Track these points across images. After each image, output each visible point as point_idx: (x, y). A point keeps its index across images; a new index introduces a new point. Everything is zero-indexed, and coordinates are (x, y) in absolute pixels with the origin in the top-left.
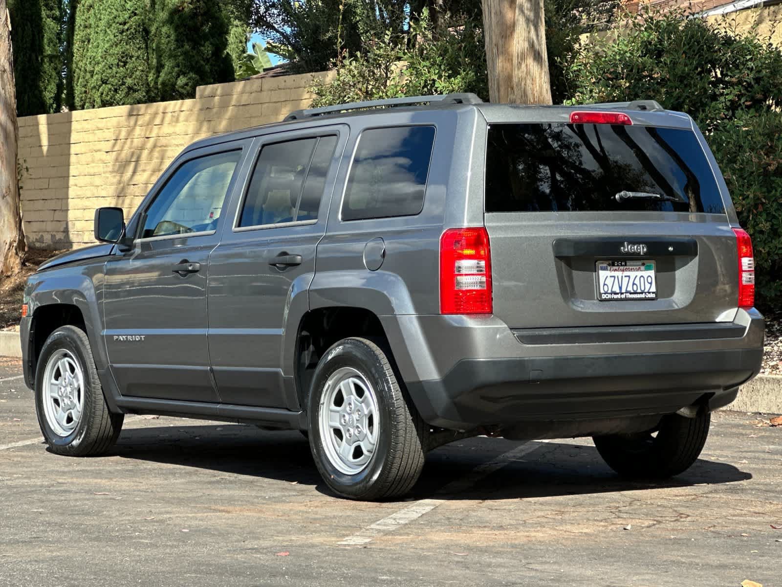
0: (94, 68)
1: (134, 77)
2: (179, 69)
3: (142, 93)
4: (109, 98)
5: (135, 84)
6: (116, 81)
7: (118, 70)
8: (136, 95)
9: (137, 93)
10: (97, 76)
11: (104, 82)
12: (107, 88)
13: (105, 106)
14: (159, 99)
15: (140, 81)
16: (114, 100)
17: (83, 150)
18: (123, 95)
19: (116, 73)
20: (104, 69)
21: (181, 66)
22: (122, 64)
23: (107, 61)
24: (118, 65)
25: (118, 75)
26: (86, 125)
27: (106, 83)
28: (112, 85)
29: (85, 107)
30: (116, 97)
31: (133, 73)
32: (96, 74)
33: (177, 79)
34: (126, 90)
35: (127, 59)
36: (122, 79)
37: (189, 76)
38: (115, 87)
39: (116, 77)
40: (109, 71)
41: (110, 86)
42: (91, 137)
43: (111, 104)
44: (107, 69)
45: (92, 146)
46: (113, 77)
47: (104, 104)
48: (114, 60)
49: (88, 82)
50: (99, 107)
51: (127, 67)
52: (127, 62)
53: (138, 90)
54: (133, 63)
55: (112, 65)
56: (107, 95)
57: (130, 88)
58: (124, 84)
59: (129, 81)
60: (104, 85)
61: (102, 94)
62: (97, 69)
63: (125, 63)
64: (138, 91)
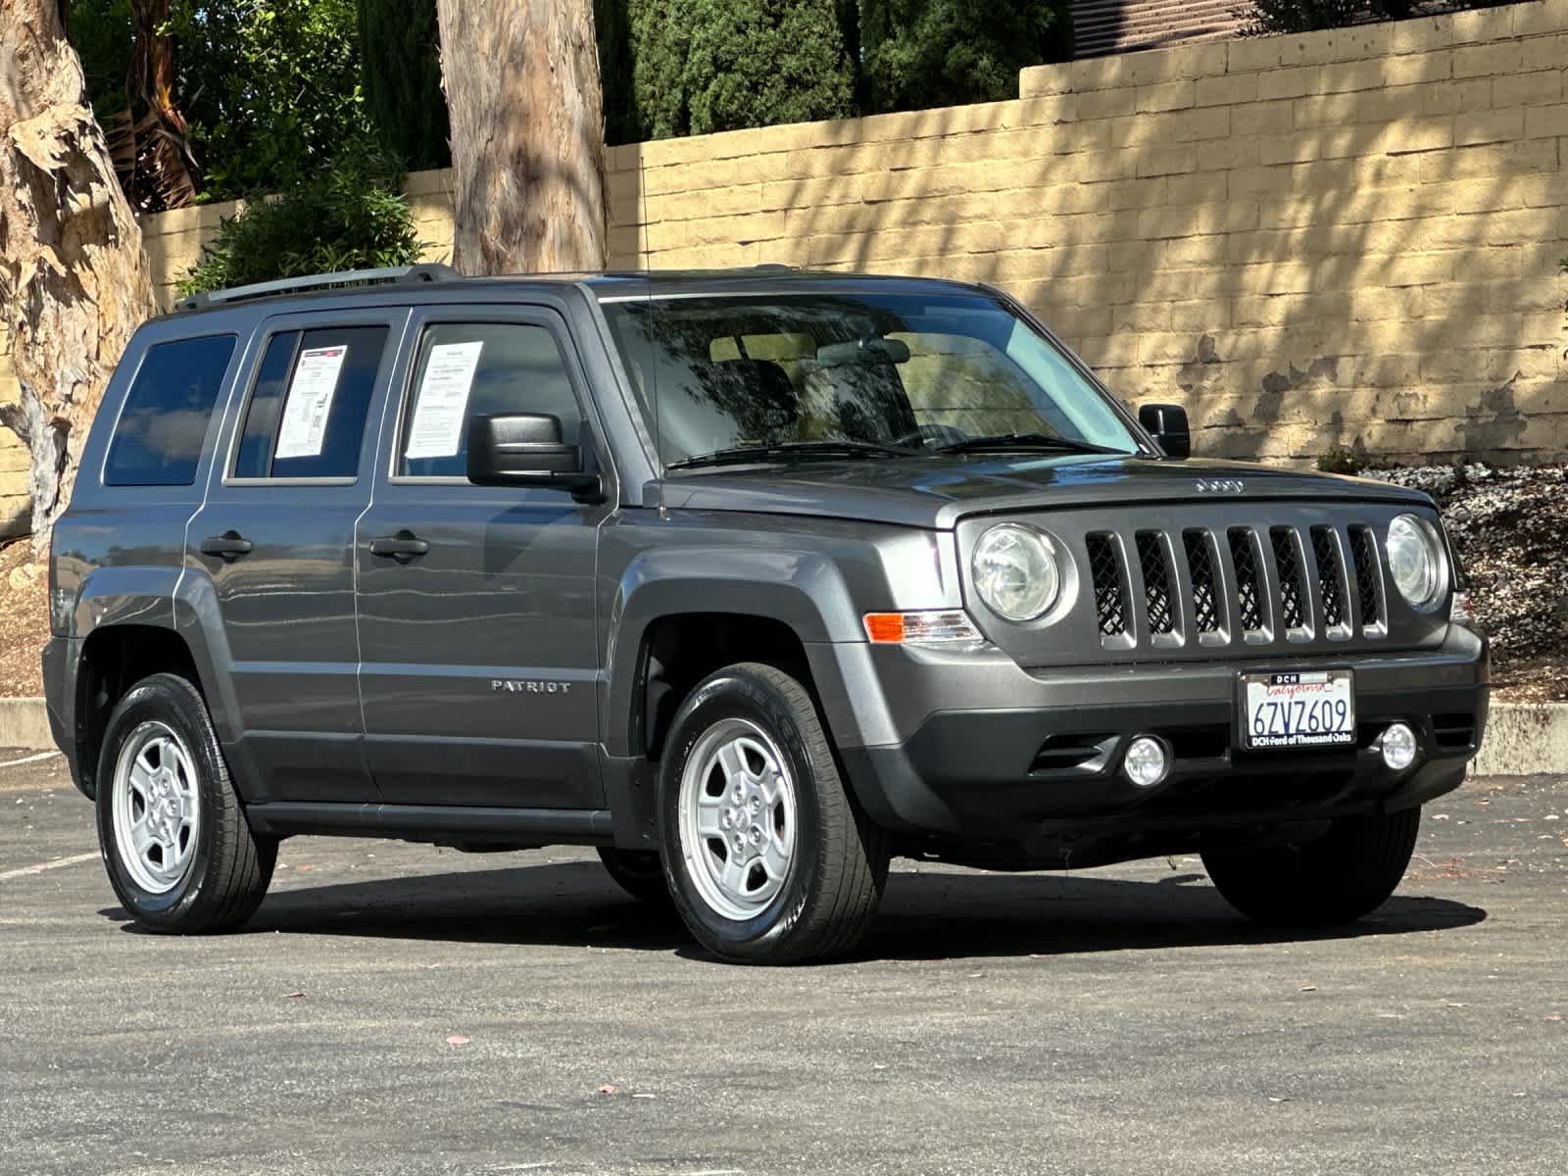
0: (689, 32)
1: (802, 51)
2: (952, 26)
3: (823, 91)
4: (734, 107)
5: (806, 70)
6: (758, 63)
7: (761, 35)
8: (807, 97)
9: (810, 92)
10: (699, 53)
11: (721, 66)
12: (730, 83)
13: (721, 129)
14: (891, 103)
15: (818, 63)
16: (750, 110)
17: (668, 242)
18: (774, 99)
19: (758, 43)
20: (725, 33)
21: (956, 21)
22: (771, 20)
23: (733, 14)
24: (759, 23)
25: (760, 48)
26: (673, 178)
27: (728, 70)
28: (746, 74)
29: (655, 133)
30: (756, 103)
31: (799, 43)
32: (699, 46)
33: (946, 52)
34: (782, 86)
35: (783, 6)
36: (774, 58)
37: (977, 44)
38: (754, 79)
39: (756, 52)
40: (738, 39)
41: (738, 77)
42: (691, 208)
43: (740, 124)
44: (731, 34)
45: (694, 230)
46: (746, 53)
47: (722, 122)
48: (749, 11)
49: (658, 70)
50: (703, 132)
51: (784, 26)
52: (783, 15)
53: (814, 84)
54: (800, 16)
55: (746, 23)
56: (730, 101)
57: (791, 81)
58: (776, 69)
59: (790, 63)
60: (721, 75)
61: (717, 97)
62: (699, 35)
63: (778, 18)
64: (813, 87)
